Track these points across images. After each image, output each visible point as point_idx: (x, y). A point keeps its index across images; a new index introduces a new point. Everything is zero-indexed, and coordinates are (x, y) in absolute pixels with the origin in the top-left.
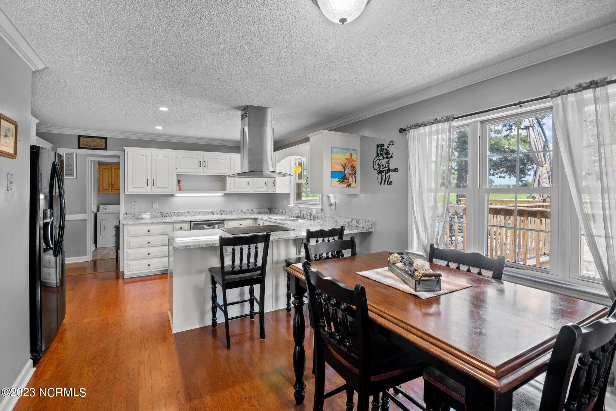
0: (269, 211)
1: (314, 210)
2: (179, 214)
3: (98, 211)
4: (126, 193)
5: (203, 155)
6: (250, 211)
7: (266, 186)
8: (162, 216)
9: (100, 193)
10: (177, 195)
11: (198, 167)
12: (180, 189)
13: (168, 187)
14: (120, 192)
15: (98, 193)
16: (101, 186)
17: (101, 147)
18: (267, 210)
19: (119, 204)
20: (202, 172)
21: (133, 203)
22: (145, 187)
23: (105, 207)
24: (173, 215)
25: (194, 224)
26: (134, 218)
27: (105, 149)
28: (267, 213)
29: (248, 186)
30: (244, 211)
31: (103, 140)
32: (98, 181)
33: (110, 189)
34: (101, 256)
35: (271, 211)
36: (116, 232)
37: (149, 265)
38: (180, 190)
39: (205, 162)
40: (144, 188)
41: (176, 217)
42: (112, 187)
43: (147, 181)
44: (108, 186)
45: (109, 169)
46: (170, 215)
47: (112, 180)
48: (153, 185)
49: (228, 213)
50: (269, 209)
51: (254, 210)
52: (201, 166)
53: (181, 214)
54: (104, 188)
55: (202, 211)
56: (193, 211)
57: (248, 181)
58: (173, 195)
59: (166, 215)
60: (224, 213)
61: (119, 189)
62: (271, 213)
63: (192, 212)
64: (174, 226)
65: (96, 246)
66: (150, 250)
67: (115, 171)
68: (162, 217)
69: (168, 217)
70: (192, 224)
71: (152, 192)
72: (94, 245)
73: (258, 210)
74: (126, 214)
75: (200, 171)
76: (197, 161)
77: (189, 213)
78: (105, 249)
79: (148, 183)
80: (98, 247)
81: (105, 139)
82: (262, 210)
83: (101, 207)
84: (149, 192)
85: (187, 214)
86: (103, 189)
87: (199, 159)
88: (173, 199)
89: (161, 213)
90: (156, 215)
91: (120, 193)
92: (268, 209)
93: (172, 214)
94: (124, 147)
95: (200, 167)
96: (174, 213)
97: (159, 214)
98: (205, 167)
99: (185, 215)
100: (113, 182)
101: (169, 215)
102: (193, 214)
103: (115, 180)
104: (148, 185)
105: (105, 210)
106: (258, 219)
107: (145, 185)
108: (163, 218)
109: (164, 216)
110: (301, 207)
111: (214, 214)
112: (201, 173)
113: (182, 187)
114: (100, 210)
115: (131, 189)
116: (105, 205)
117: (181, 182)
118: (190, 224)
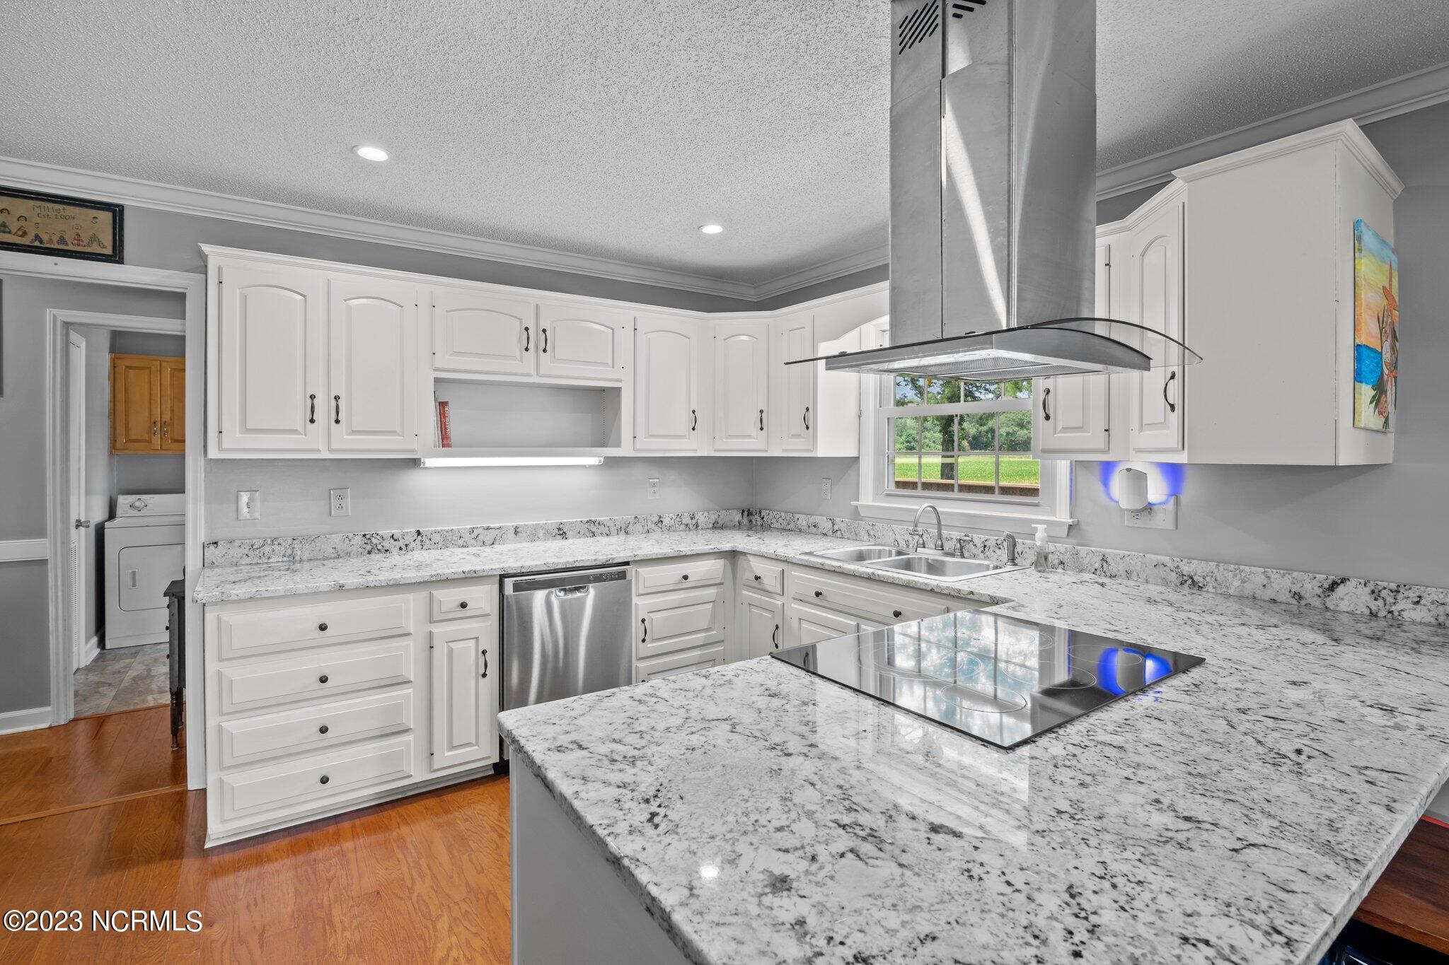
0: (745, 521)
1: (1041, 527)
2: (436, 538)
3: (112, 515)
4: (213, 453)
5: (537, 306)
6: (686, 520)
7: (762, 429)
8: (369, 548)
9: (119, 452)
10: (430, 462)
11: (517, 350)
12: (445, 440)
13: (398, 430)
14: (184, 450)
15: (111, 453)
16: (120, 429)
17: (95, 249)
18: (740, 515)
19: (183, 491)
20: (533, 372)
21: (245, 498)
22: (300, 429)
23: (137, 504)
24: (412, 545)
25: (517, 587)
26: (248, 561)
27: (116, 256)
28: (739, 526)
29: (694, 429)
30: (667, 521)
31: (106, 217)
32: (110, 414)
33: (156, 440)
34: (115, 698)
35: (751, 517)
36: (171, 615)
37: (324, 780)
38: (445, 442)
39: (544, 331)
40: (294, 431)
41: (425, 553)
42: (163, 434)
43: (309, 402)
44: (150, 428)
45: (153, 369)
46: (401, 543)
47: (163, 407)
48: (337, 421)
49: (613, 529)
50: (746, 513)
51: (702, 518)
52: (531, 346)
53: (447, 540)
54: (133, 435)
55: (526, 525)
56: (492, 526)
57: (694, 412)
58: (415, 463)
59: (386, 544)
60: (599, 531)
61: (183, 441)
62: (751, 527)
63: (488, 528)
64: (431, 595)
65: (101, 643)
66: (328, 710)
67: (172, 376)
68: (369, 552)
69: (395, 551)
70: (509, 583)
71: (330, 450)
72: (95, 640)
73: (713, 517)
74: (212, 547)
75: (525, 368)
76: (516, 328)
77: (474, 535)
78: (135, 655)
79: (313, 412)
80: (108, 646)
81: (117, 211)
82: (724, 518)
83: (123, 501)
84: (318, 451)
85: (467, 536)
86: (129, 441)
87: (520, 320)
88: (414, 479)
89: (364, 536)
90: (344, 547)
91: (184, 455)
92: (743, 511)
93: (409, 539)
94: (206, 248)
95: (527, 349)
96: (419, 533)
97: (358, 540)
98: (545, 351)
99: (461, 542)
100: (167, 417)
101: (396, 543)
102: (489, 537)
103: (172, 410)
104: (312, 421)
105: (135, 513)
106: (744, 554)
107: (298, 417)
108: (373, 555)
109: (380, 547)
110: (943, 512)
111: (569, 534)
112: (530, 375)
113: (454, 431)
114: (119, 512)
115: (238, 435)
116: (138, 496)
117: (451, 411)
118: (497, 586)
